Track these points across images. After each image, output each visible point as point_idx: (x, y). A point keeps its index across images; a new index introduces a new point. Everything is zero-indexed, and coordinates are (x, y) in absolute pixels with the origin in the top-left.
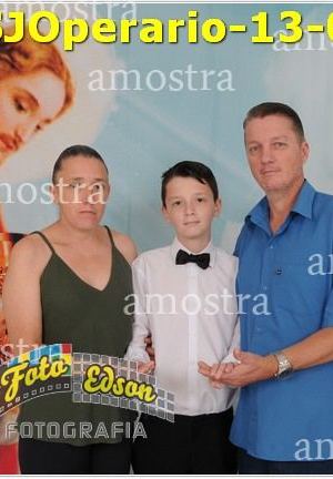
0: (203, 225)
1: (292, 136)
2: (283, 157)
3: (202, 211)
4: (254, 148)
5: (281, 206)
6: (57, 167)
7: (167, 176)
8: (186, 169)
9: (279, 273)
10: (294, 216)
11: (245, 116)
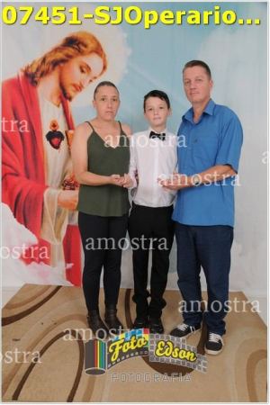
0: (162, 120)
1: (205, 76)
2: (200, 86)
3: (162, 113)
4: (187, 82)
5: (199, 111)
6: (96, 91)
7: (146, 97)
8: (155, 94)
9: (196, 141)
10: (205, 115)
11: (183, 67)
